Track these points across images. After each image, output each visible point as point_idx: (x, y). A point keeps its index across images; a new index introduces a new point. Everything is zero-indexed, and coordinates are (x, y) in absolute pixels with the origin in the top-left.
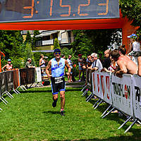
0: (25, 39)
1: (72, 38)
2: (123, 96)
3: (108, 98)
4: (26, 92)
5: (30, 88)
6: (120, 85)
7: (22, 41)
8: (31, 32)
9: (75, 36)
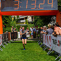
0: (13, 20)
1: (33, 19)
2: (57, 45)
3: (50, 46)
4: (13, 42)
5: (15, 41)
6: (56, 40)
7: (11, 20)
8: (16, 16)
9: (35, 18)
